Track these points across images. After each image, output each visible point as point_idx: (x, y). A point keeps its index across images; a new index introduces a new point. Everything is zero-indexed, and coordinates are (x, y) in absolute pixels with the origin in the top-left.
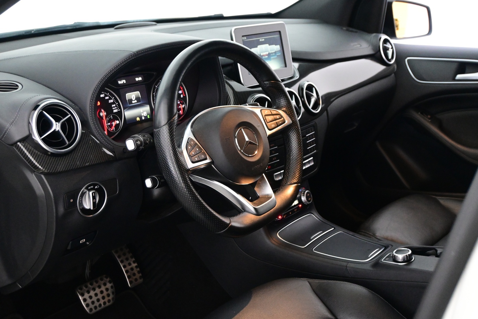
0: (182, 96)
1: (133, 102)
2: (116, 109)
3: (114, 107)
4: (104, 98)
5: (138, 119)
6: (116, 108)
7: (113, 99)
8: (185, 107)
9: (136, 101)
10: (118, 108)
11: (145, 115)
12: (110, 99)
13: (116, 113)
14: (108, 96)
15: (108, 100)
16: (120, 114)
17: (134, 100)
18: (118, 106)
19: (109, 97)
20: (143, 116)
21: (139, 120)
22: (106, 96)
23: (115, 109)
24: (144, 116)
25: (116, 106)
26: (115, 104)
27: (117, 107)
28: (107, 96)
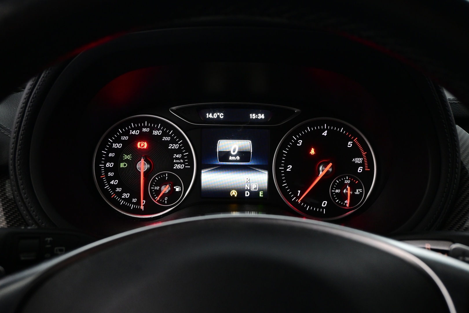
0: (360, 170)
1: (231, 158)
2: (181, 163)
3: (177, 159)
4: (160, 137)
5: (234, 193)
6: (182, 161)
7: (180, 144)
8: (361, 194)
9: (238, 158)
10: (186, 162)
11: (252, 189)
12: (173, 141)
13: (177, 171)
14: (170, 136)
15: (168, 143)
16: (186, 174)
17: (235, 156)
18: (186, 159)
19: (172, 138)
20: (247, 190)
21: (236, 196)
22: (165, 134)
23: (178, 163)
24: (249, 191)
25: (182, 158)
26: (182, 153)
27: (184, 159)
28: (167, 135)
